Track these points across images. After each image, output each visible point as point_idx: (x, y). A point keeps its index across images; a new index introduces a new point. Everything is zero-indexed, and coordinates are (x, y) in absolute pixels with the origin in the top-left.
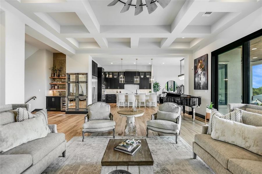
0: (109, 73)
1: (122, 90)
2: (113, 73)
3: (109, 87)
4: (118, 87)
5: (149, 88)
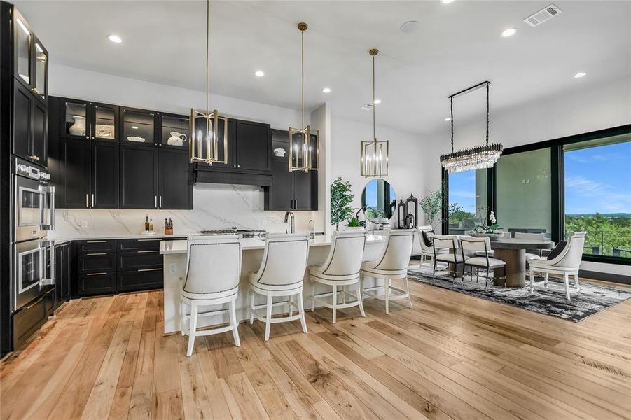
0: (91, 110)
1: (177, 216)
2: (120, 115)
3: (91, 198)
4: (158, 200)
5: (310, 209)
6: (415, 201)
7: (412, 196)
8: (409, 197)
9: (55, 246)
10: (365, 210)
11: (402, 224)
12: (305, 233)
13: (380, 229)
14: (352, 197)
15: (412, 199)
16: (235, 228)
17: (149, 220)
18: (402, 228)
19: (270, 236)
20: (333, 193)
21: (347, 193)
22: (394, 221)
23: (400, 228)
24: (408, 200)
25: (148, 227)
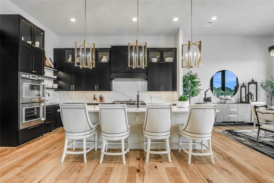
1: (106, 94)
3: (73, 86)
4: (96, 87)
5: (171, 90)
6: (256, 83)
7: (253, 81)
8: (250, 81)
9: (46, 106)
10: (212, 90)
11: (244, 100)
12: (169, 104)
13: (224, 103)
14: (199, 82)
15: (253, 82)
16: (132, 100)
17: (95, 96)
18: (243, 103)
19: (147, 105)
20: (184, 81)
21: (196, 80)
22: (238, 98)
23: (242, 102)
24: (249, 84)
25: (95, 99)
